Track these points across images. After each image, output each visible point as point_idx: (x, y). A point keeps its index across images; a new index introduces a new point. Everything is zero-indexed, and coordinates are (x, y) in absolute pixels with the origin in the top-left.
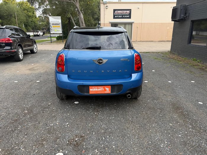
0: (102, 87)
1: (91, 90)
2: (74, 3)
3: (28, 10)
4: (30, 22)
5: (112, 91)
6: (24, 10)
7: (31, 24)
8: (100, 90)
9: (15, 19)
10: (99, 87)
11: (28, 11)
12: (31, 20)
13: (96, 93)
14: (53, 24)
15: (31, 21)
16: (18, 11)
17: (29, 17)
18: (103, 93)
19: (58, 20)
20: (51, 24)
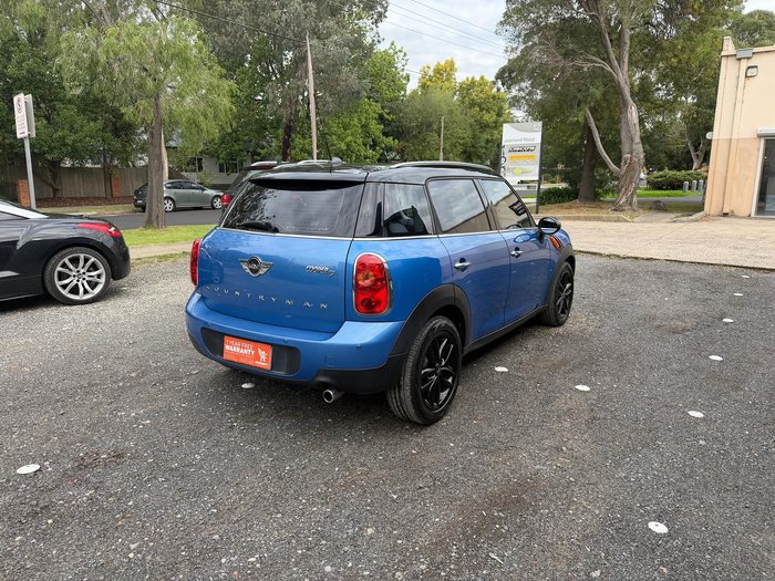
0: (251, 345)
1: (227, 347)
2: (609, 69)
3: (484, 106)
4: (483, 144)
5: (274, 365)
6: (473, 104)
7: (484, 150)
8: (246, 351)
9: (439, 136)
10: (246, 344)
11: (481, 110)
12: (486, 136)
13: (236, 360)
14: (512, 150)
15: (487, 141)
16: (451, 112)
17: (484, 126)
18: (251, 363)
19: (529, 135)
20: (505, 151)
